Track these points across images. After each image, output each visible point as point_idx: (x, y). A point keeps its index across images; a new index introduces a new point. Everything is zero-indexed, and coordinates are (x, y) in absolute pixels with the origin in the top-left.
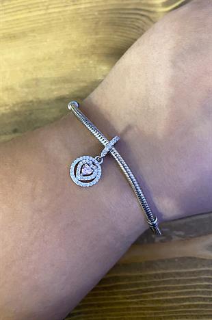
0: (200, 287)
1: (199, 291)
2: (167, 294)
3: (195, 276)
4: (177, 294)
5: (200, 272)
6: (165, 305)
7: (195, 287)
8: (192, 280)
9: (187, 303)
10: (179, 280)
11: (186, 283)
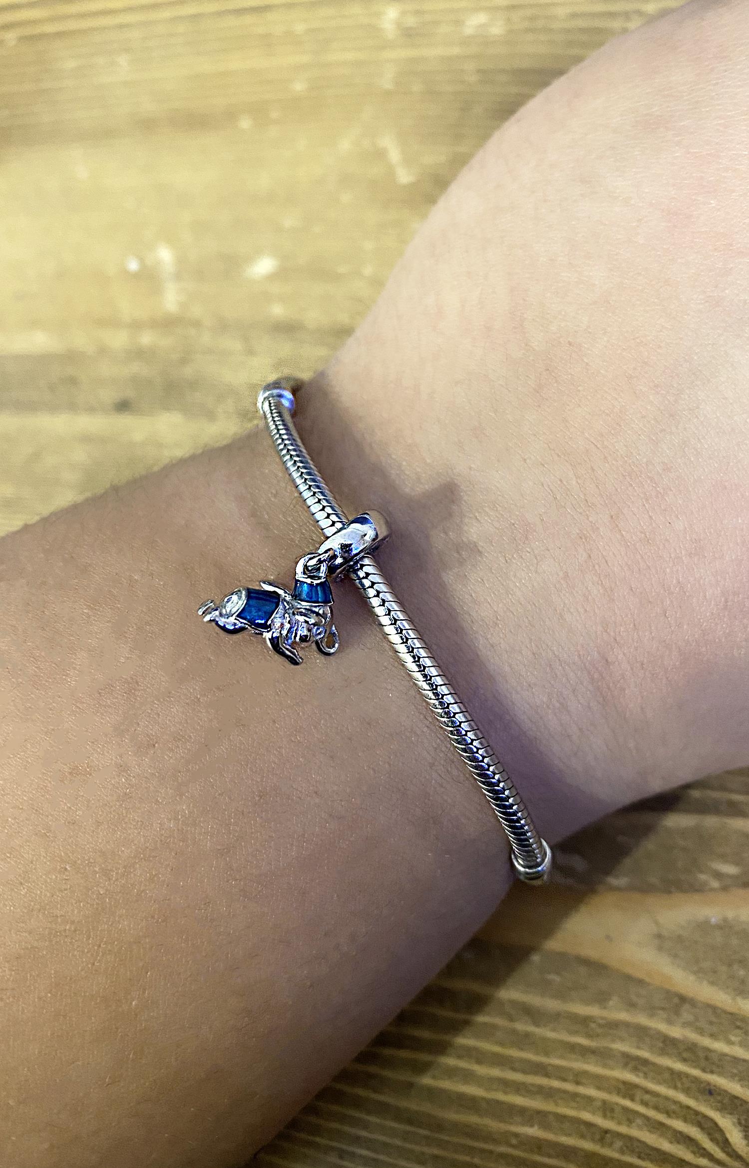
0: (599, 1082)
1: (590, 1099)
2: (468, 1077)
3: (589, 1036)
4: (506, 1085)
5: (614, 1025)
6: (452, 1116)
7: (579, 1078)
8: (573, 1048)
9: (533, 1131)
10: (527, 1035)
11: (547, 1054)
